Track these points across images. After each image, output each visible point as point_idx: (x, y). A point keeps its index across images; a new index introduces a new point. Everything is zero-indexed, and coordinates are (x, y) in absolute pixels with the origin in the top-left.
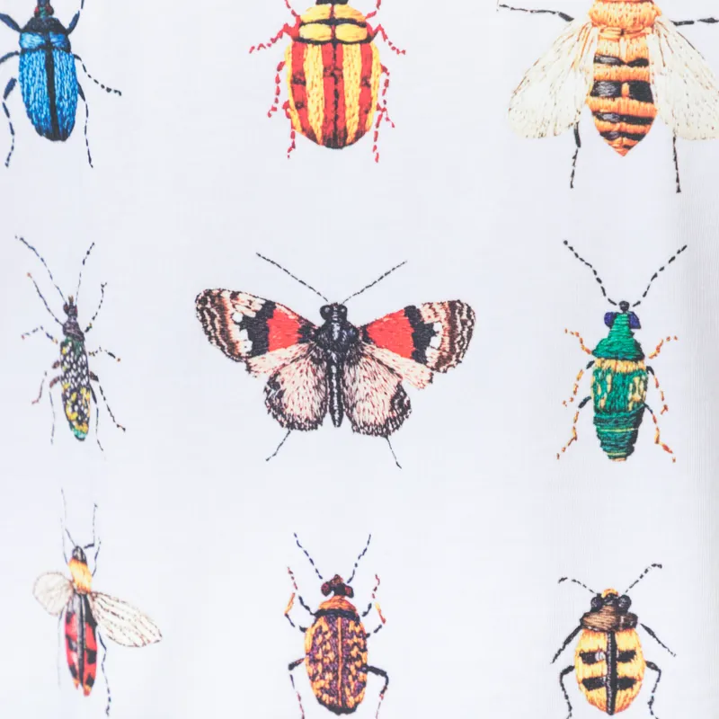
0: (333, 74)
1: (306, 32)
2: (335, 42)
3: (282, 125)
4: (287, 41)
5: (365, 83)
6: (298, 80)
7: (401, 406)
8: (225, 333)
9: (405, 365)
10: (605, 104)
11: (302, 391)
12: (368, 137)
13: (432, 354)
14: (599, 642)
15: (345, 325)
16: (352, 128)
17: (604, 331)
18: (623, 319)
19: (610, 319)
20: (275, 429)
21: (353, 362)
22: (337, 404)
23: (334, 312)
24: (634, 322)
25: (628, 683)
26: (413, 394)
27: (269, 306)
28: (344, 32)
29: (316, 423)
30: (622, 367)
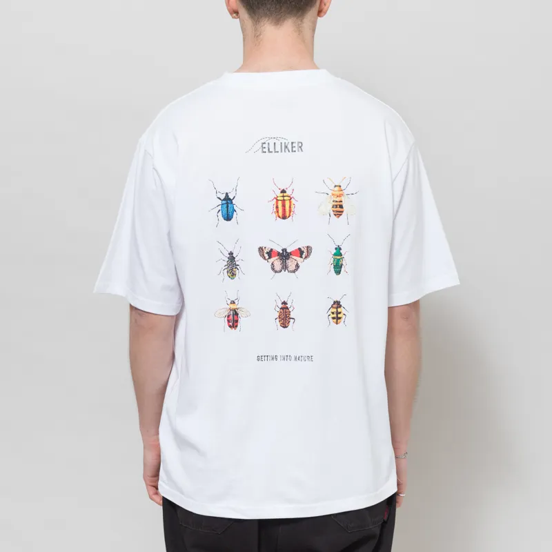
0: (284, 206)
1: (278, 198)
2: (284, 200)
3: (274, 215)
4: (275, 200)
5: (290, 207)
6: (277, 207)
7: (297, 266)
8: (263, 255)
9: (299, 259)
10: (335, 209)
11: (278, 265)
12: (291, 217)
13: (304, 256)
14: (335, 310)
15: (286, 252)
16: (287, 215)
17: (335, 251)
18: (339, 249)
19: (336, 249)
20: (273, 273)
21: (288, 259)
22: (285, 267)
23: (285, 250)
24: (340, 249)
25: (340, 318)
26: (300, 264)
27: (272, 250)
28: (285, 198)
29: (280, 271)
30: (338, 258)
